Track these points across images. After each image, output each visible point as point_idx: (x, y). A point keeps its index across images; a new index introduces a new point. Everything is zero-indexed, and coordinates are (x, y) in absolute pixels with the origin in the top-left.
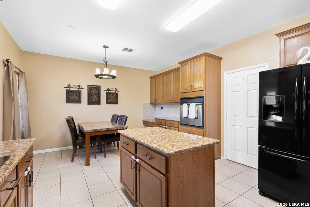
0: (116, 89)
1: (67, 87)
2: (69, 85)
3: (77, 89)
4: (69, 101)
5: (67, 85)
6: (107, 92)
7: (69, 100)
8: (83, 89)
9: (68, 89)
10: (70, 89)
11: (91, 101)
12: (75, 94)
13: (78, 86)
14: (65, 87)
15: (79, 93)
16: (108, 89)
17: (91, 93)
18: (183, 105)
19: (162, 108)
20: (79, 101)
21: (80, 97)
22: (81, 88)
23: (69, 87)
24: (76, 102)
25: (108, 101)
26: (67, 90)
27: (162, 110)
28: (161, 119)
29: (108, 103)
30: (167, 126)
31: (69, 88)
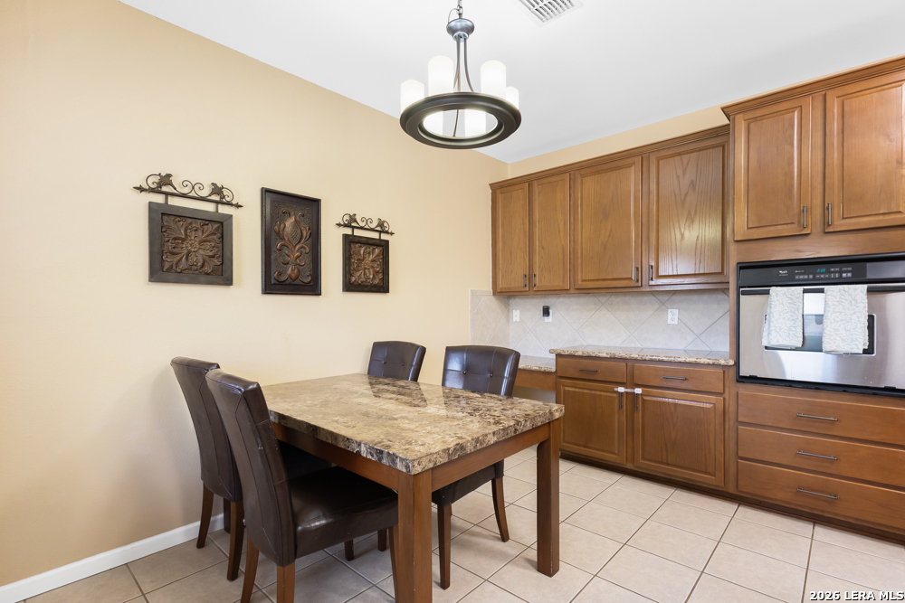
0: (381, 224)
1: (152, 190)
2: (166, 180)
3: (210, 207)
4: (170, 270)
5: (157, 179)
6: (348, 231)
7: (167, 266)
8: (238, 206)
9: (159, 199)
10: (174, 201)
11: (280, 274)
12: (200, 233)
13: (217, 190)
14: (141, 189)
15: (220, 229)
16: (351, 222)
17: (278, 233)
18: (767, 293)
19: (546, 312)
20: (219, 272)
21: (227, 254)
22: (229, 204)
23: (165, 189)
24: (203, 278)
25: (351, 275)
26: (152, 207)
27: (548, 320)
28: (604, 355)
29: (350, 286)
30: (638, 386)
31: (167, 194)
